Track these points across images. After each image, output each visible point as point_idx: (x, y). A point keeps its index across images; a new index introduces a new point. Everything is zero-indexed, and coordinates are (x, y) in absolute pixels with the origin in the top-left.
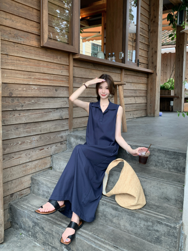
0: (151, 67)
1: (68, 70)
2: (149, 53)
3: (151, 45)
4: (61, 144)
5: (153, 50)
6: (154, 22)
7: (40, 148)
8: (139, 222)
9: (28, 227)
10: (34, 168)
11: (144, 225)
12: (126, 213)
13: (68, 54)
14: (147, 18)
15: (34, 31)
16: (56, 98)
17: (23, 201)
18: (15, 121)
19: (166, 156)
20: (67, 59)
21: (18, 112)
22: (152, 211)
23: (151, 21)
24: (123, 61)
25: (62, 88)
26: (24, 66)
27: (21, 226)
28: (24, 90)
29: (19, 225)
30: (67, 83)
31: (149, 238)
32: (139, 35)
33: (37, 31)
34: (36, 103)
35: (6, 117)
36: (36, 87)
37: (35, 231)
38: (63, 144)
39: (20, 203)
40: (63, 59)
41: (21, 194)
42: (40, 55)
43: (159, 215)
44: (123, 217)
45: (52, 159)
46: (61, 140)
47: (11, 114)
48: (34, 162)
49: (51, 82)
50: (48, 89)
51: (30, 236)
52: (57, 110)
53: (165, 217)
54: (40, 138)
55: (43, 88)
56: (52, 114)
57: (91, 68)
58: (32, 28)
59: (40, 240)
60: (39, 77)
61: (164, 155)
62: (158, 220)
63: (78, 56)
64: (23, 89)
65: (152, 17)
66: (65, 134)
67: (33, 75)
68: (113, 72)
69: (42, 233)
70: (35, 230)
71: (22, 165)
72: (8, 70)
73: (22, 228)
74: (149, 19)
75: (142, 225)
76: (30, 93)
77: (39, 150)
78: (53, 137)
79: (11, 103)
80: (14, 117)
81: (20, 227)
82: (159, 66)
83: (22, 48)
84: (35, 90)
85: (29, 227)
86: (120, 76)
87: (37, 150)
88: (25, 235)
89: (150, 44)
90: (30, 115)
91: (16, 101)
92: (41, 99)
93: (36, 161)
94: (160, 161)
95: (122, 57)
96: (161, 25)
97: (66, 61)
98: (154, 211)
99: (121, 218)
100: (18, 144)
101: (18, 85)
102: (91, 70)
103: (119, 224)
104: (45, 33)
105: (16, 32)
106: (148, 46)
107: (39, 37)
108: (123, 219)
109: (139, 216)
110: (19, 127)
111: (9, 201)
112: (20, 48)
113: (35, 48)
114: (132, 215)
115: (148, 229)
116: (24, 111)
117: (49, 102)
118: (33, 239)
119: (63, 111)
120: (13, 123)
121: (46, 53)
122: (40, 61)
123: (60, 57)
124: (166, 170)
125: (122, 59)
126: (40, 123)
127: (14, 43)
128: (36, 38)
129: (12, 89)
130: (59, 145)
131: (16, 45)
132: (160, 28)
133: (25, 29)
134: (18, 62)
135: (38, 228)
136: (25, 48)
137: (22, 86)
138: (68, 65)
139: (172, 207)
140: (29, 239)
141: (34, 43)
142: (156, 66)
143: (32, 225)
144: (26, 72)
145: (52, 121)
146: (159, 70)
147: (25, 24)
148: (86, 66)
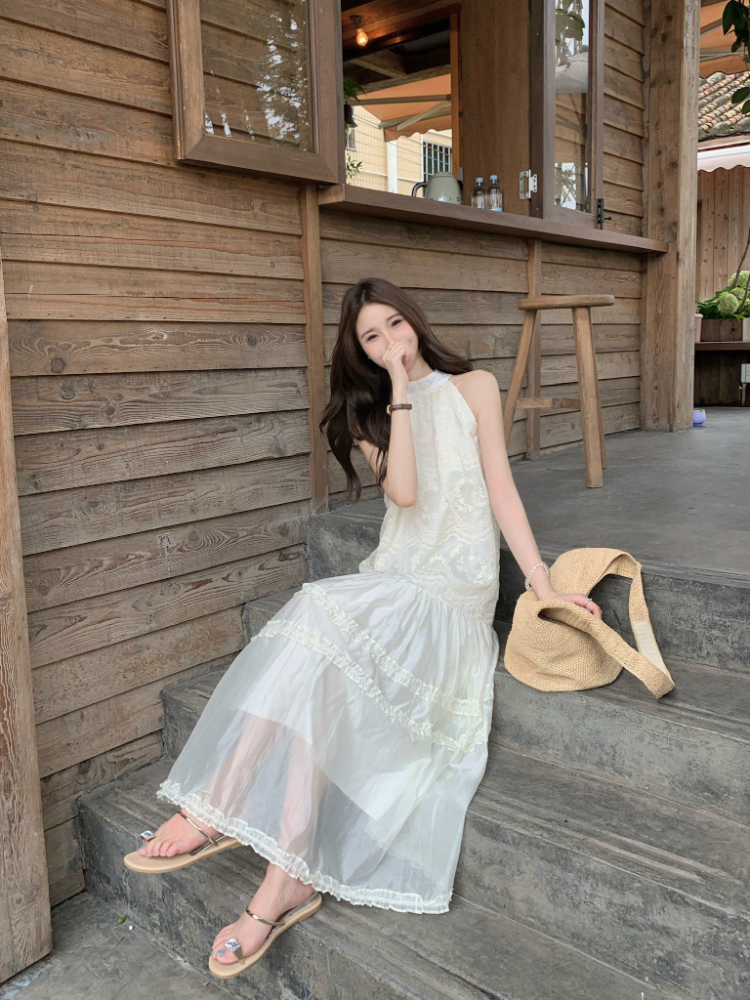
0: (654, 227)
1: (300, 255)
2: (644, 170)
3: (651, 140)
4: (284, 558)
5: (663, 156)
6: (664, 37)
7: (195, 578)
8: (588, 890)
9: (146, 893)
10: (171, 657)
11: (610, 903)
12: (534, 849)
13: (298, 187)
14: (634, 25)
15: (143, 97)
16: (253, 374)
17: (129, 789)
18: (84, 476)
19: (706, 603)
20: (295, 209)
21: (94, 435)
22: (641, 845)
23: (652, 37)
24: (536, 205)
25: (275, 332)
26: (107, 246)
27: (121, 888)
28: (114, 347)
29: (112, 883)
30: (295, 311)
31: (630, 956)
32: (600, 97)
33: (159, 100)
34: (167, 396)
35: (44, 460)
36: (165, 333)
37: (172, 913)
38: (292, 556)
39: (115, 799)
40: (277, 211)
41: (121, 759)
42: (175, 198)
43: (671, 863)
44: (524, 867)
45: (244, 617)
46: (279, 542)
47: (65, 445)
48: (173, 631)
49: (226, 307)
50: (215, 337)
51: (157, 931)
52: (259, 421)
53: (699, 873)
54: (193, 538)
55: (196, 335)
56: (238, 439)
57: (396, 244)
58: (139, 87)
59: (192, 948)
60: (174, 288)
61: (699, 600)
62: (670, 888)
63: (336, 193)
64: (111, 340)
65: (654, 16)
66: (296, 518)
67: (150, 283)
68: (493, 254)
69: (200, 922)
70: (172, 908)
71: (119, 646)
72: (42, 267)
73: (126, 895)
74: (643, 26)
75: (600, 905)
76: (142, 358)
77: (191, 587)
78: (245, 533)
79: (61, 399)
80: (77, 458)
81: (117, 894)
82: (687, 222)
83: (99, 172)
84: (162, 342)
85: (151, 894)
86: (524, 270)
87: (182, 586)
88: (138, 924)
89: (648, 132)
90: (146, 448)
91: (81, 391)
92: (189, 377)
93: (177, 629)
94: (683, 626)
95: (532, 192)
96: (693, 48)
97: (288, 216)
98: (651, 843)
99: (514, 868)
100: (101, 569)
101: (87, 328)
102: (400, 250)
103: (506, 893)
104: (192, 105)
105: (66, 105)
106: (641, 140)
107: (168, 122)
108: (521, 873)
109: (588, 866)
110: (99, 499)
111: (72, 790)
112: (90, 173)
113: (151, 169)
114: (556, 861)
115: (625, 921)
116: (120, 431)
117: (224, 389)
118: (167, 942)
119: (282, 423)
120: (73, 481)
121: (201, 188)
122: (175, 224)
123: (261, 201)
124: (707, 662)
125: (530, 200)
126: (190, 476)
127: (62, 153)
128: (155, 128)
129: (61, 343)
130: (274, 561)
131: (69, 162)
132: (690, 66)
133: (106, 91)
134: (80, 231)
135: (184, 902)
136: (108, 170)
137: (105, 330)
138: (300, 236)
139: (731, 823)
140: (154, 939)
141: (149, 148)
142: (675, 224)
143: (161, 887)
144: (121, 270)
145: (237, 469)
146: (687, 241)
147: (107, 71)
148: (377, 236)
